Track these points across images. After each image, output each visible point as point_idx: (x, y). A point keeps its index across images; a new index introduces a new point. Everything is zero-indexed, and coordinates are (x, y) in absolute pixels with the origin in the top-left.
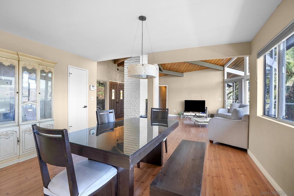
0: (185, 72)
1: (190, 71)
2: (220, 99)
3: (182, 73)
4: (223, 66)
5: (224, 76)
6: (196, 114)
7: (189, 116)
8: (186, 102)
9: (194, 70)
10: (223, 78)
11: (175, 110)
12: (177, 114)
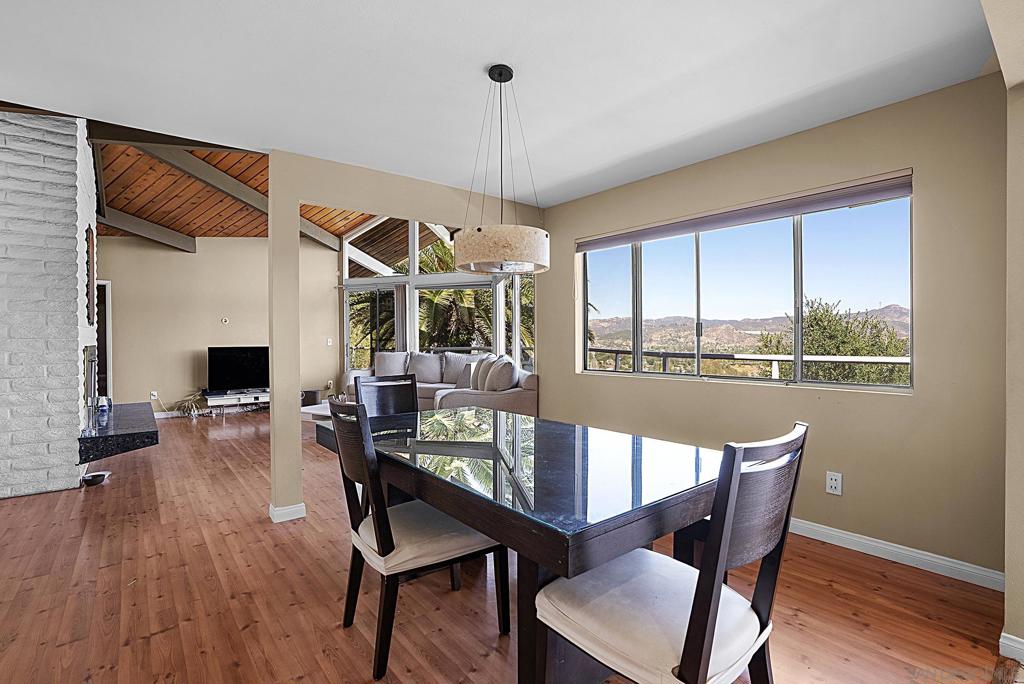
0: (204, 235)
1: (228, 235)
2: (329, 340)
3: (192, 235)
4: (339, 236)
5: (340, 268)
6: (257, 398)
7: (226, 411)
10: (338, 274)
11: (155, 393)
12: (171, 409)
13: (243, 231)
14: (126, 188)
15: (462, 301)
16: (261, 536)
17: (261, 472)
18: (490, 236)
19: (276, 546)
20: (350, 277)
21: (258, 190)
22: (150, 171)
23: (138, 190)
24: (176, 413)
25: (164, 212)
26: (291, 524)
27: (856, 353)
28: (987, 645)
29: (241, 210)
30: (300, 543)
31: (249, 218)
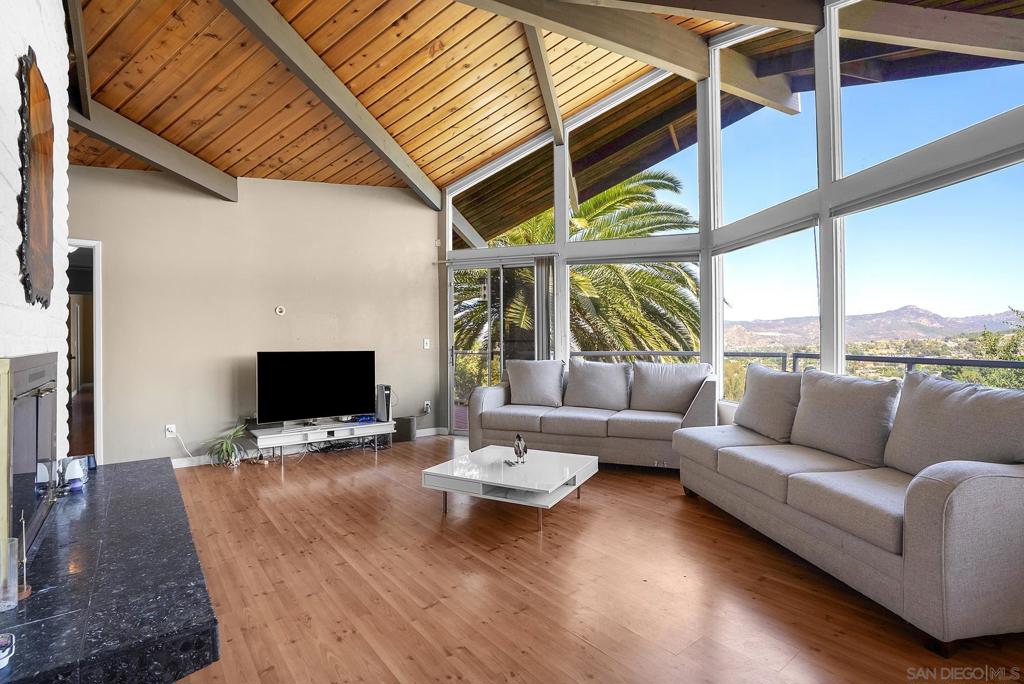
0: (250, 173)
1: (286, 176)
2: (427, 341)
3: (231, 172)
4: (442, 188)
5: (442, 236)
6: (331, 433)
8: (269, 362)
9: (307, 174)
10: (438, 243)
11: (172, 427)
12: (198, 452)
13: (311, 169)
14: (127, 58)
20: (454, 246)
21: (349, 88)
22: (172, 22)
23: (151, 67)
24: (205, 459)
25: (193, 123)
29: (315, 128)
31: (324, 145)
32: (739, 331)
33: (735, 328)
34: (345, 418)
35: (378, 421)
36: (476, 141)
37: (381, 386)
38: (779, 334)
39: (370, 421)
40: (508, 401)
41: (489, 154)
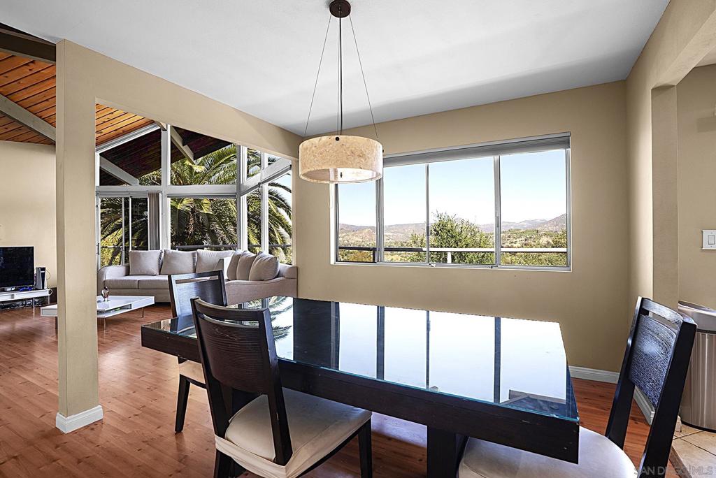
15: (202, 209)
16: (54, 454)
17: (25, 376)
18: (348, 145)
19: (79, 462)
20: (101, 184)
26: (87, 432)
27: (467, 246)
28: (641, 420)
30: (108, 451)
32: (369, 232)
33: (367, 230)
34: (9, 289)
35: (37, 289)
36: (109, 124)
37: (37, 268)
38: (391, 234)
39: (30, 289)
40: (128, 274)
41: (120, 131)
